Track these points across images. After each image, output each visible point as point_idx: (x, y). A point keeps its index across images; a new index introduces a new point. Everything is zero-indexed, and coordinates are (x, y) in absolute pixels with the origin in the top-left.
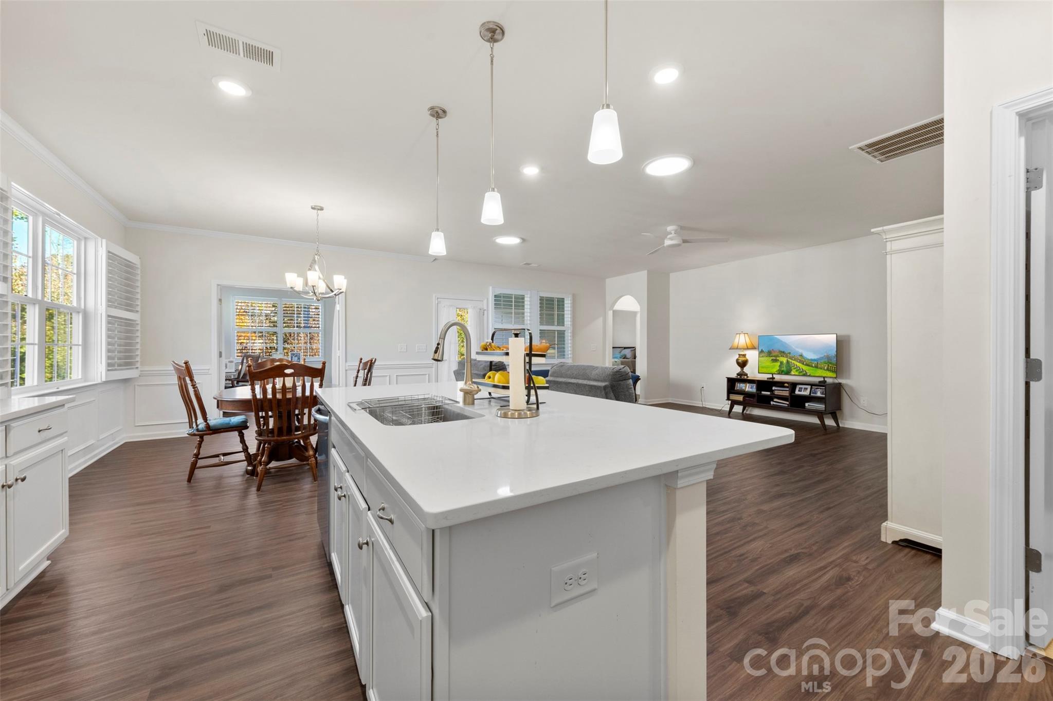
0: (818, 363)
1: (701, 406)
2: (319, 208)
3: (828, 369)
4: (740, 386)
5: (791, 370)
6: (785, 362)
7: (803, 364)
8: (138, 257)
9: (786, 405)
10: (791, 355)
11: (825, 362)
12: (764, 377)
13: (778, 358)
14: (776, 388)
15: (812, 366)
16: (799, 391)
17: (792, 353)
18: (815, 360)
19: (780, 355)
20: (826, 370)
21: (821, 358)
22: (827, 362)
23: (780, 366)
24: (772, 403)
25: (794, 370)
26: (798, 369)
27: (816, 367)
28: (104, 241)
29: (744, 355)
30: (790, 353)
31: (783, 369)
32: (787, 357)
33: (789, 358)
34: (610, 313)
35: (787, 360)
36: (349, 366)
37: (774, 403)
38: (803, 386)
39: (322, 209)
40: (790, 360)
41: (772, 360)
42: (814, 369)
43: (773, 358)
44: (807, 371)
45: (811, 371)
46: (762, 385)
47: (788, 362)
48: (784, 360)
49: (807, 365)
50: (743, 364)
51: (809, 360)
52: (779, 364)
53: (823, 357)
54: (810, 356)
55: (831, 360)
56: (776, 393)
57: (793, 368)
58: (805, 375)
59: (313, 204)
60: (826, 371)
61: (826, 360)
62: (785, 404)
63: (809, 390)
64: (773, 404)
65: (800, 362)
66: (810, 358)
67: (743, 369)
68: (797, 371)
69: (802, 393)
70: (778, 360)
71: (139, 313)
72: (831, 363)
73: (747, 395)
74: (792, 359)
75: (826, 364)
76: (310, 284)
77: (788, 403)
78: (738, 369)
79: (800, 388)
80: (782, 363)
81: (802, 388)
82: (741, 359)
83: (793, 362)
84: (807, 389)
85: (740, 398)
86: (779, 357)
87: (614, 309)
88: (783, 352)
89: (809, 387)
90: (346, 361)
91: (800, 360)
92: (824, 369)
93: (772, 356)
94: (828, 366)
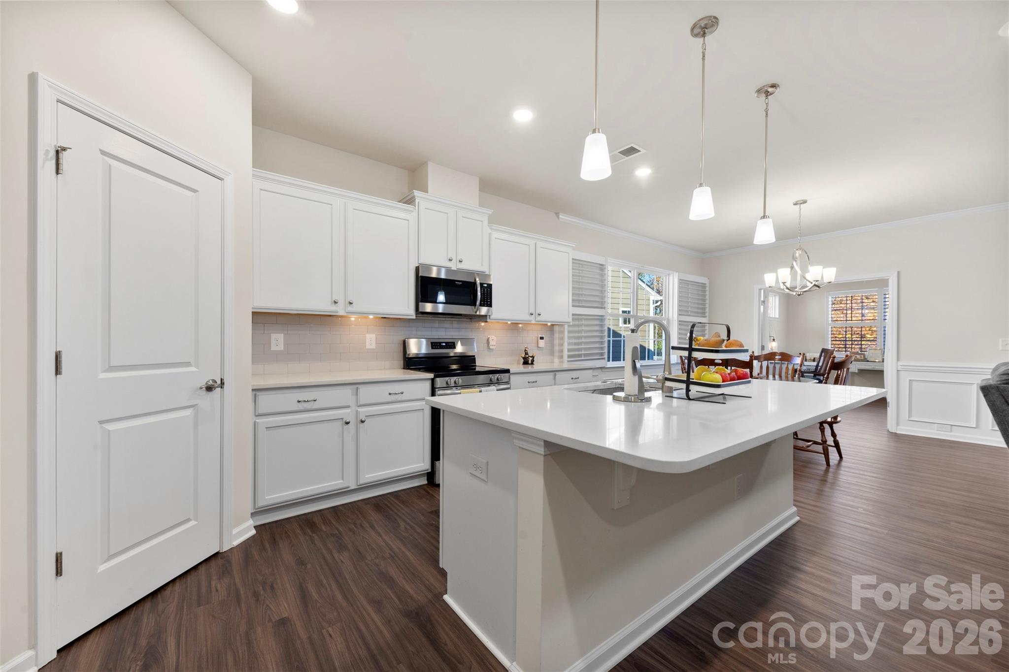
2: (801, 202)
8: (707, 278)
28: (677, 273)
36: (901, 366)
39: (805, 202)
59: (794, 201)
71: (708, 317)
76: (781, 281)
90: (898, 359)
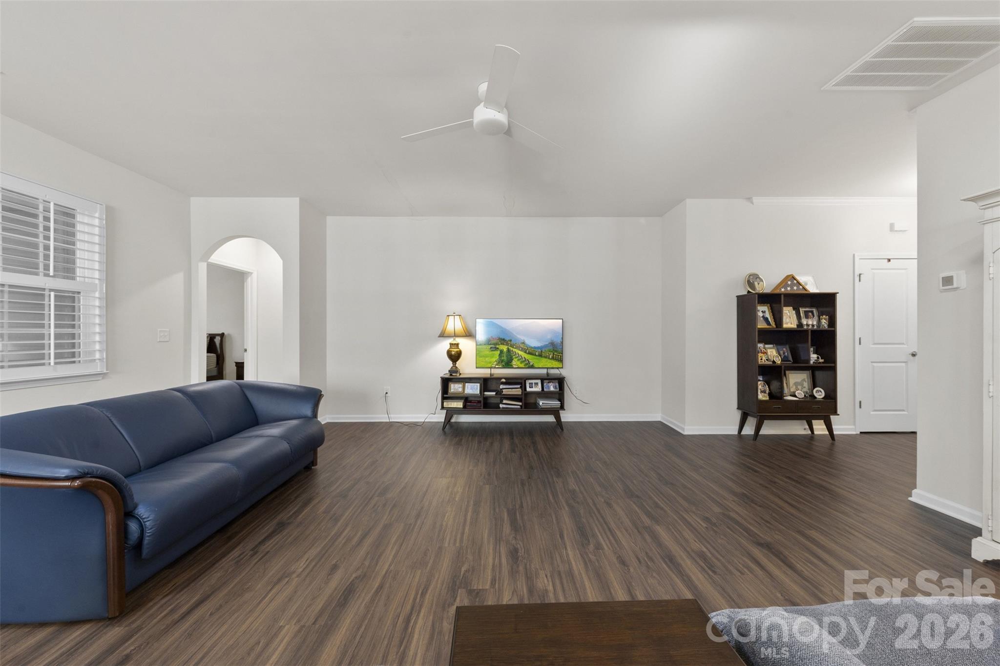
0: (542, 351)
1: (388, 421)
3: (553, 358)
4: (455, 388)
5: (513, 360)
6: (505, 350)
7: (526, 352)
9: (519, 407)
10: (512, 343)
11: (550, 350)
12: (485, 372)
13: (497, 347)
14: (505, 387)
15: (535, 355)
16: (530, 387)
17: (513, 340)
18: (538, 348)
19: (500, 343)
20: (551, 359)
21: (546, 346)
22: (552, 350)
23: (500, 355)
24: (501, 406)
25: (516, 360)
26: (520, 359)
27: (540, 356)
29: (457, 345)
30: (511, 341)
31: (503, 358)
32: (507, 344)
33: (510, 346)
34: (203, 267)
35: (508, 349)
37: (504, 406)
38: (533, 381)
40: (511, 349)
41: (491, 348)
42: (538, 357)
43: (492, 346)
44: (530, 361)
45: (535, 360)
46: (486, 383)
47: (508, 350)
48: (504, 348)
49: (530, 353)
50: (455, 357)
51: (532, 348)
52: (499, 352)
53: (547, 345)
54: (533, 343)
55: (556, 347)
56: (505, 392)
57: (514, 357)
58: (532, 367)
60: (551, 361)
61: (551, 348)
62: (517, 405)
63: (540, 385)
64: (503, 408)
65: (523, 350)
66: (533, 346)
67: (456, 364)
68: (518, 360)
69: (534, 389)
70: (498, 348)
72: (556, 351)
73: (466, 400)
74: (513, 348)
75: (552, 352)
77: (520, 404)
78: (450, 364)
79: (530, 383)
80: (502, 352)
81: (532, 383)
82: (454, 351)
83: (514, 350)
84: (537, 384)
85: (459, 404)
86: (499, 345)
87: (209, 261)
88: (504, 340)
89: (539, 381)
91: (522, 348)
92: (549, 358)
93: (490, 344)
94: (554, 354)
